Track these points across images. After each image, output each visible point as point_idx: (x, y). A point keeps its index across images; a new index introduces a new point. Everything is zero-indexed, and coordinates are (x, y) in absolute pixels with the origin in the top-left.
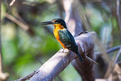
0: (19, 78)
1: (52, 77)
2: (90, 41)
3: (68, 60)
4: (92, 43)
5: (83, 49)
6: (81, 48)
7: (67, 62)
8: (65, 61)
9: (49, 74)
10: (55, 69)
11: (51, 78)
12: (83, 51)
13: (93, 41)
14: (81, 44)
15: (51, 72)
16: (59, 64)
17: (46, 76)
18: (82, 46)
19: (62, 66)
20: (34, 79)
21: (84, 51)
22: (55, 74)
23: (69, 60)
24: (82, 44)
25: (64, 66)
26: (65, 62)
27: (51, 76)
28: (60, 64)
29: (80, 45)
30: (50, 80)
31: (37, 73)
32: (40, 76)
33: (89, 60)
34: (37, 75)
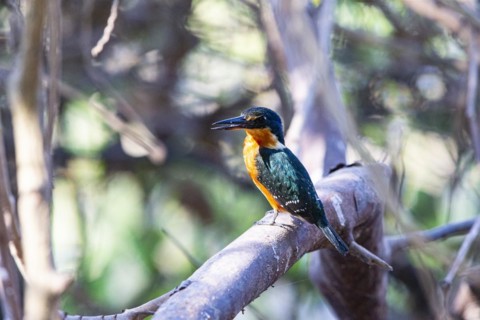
1: (233, 304)
2: (366, 191)
3: (289, 251)
4: (373, 201)
5: (341, 216)
6: (334, 212)
7: (285, 257)
8: (278, 254)
9: (222, 294)
10: (242, 278)
11: (229, 306)
12: (343, 224)
13: (378, 194)
14: (336, 200)
15: (228, 287)
16: (257, 261)
17: (213, 298)
18: (338, 208)
19: (270, 269)
20: (172, 307)
21: (347, 224)
22: (243, 294)
23: (294, 251)
24: (341, 200)
25: (274, 269)
26: (278, 258)
27: (228, 301)
28: (262, 264)
29: (331, 203)
30: (227, 313)
31: (182, 288)
32: (190, 297)
33: (363, 256)
34: (183, 296)
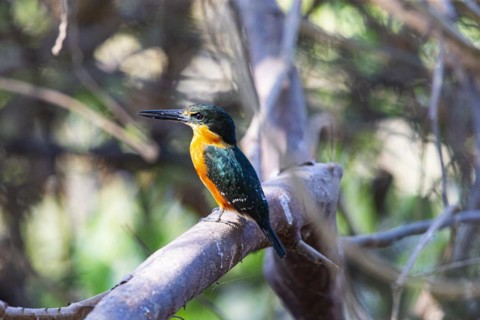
0: (69, 304)
1: (173, 299)
2: (316, 191)
3: (234, 248)
4: (323, 200)
5: (288, 214)
6: (282, 211)
7: (229, 254)
8: (222, 251)
9: (163, 289)
10: (184, 274)
11: (170, 302)
12: (290, 223)
13: (329, 194)
14: (284, 198)
15: (170, 282)
16: (200, 258)
17: (154, 293)
18: (285, 207)
19: (213, 266)
20: (112, 300)
21: (294, 223)
22: (185, 291)
23: (239, 248)
24: (289, 199)
25: (218, 265)
26: (222, 255)
27: (168, 296)
28: (205, 260)
29: (279, 201)
30: (167, 308)
31: (123, 283)
32: (130, 291)
33: (310, 255)
34: (124, 290)
